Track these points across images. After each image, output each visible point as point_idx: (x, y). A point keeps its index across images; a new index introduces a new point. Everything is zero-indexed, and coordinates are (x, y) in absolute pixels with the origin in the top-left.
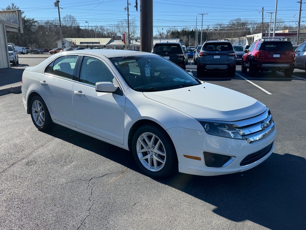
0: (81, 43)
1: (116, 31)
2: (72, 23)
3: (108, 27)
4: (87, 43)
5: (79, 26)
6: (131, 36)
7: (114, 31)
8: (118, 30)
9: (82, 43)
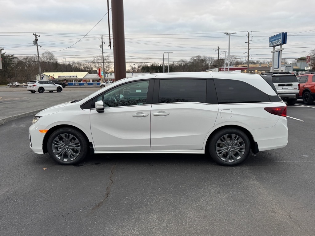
0: (59, 77)
1: (92, 65)
2: (51, 58)
3: (85, 63)
5: (57, 62)
6: (106, 70)
7: (90, 66)
8: (94, 65)
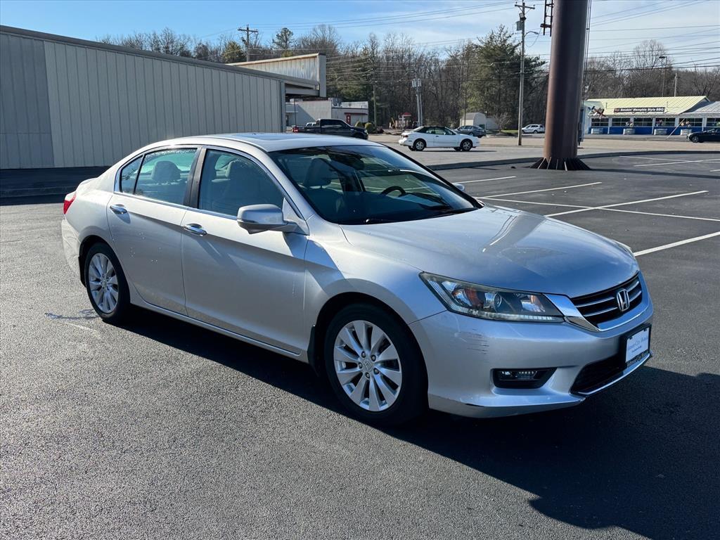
0: (618, 110)
4: (632, 110)
5: (671, 68)
9: (620, 111)
